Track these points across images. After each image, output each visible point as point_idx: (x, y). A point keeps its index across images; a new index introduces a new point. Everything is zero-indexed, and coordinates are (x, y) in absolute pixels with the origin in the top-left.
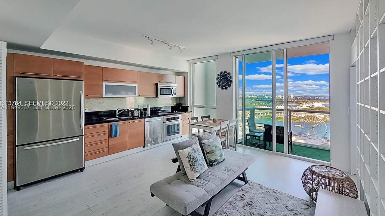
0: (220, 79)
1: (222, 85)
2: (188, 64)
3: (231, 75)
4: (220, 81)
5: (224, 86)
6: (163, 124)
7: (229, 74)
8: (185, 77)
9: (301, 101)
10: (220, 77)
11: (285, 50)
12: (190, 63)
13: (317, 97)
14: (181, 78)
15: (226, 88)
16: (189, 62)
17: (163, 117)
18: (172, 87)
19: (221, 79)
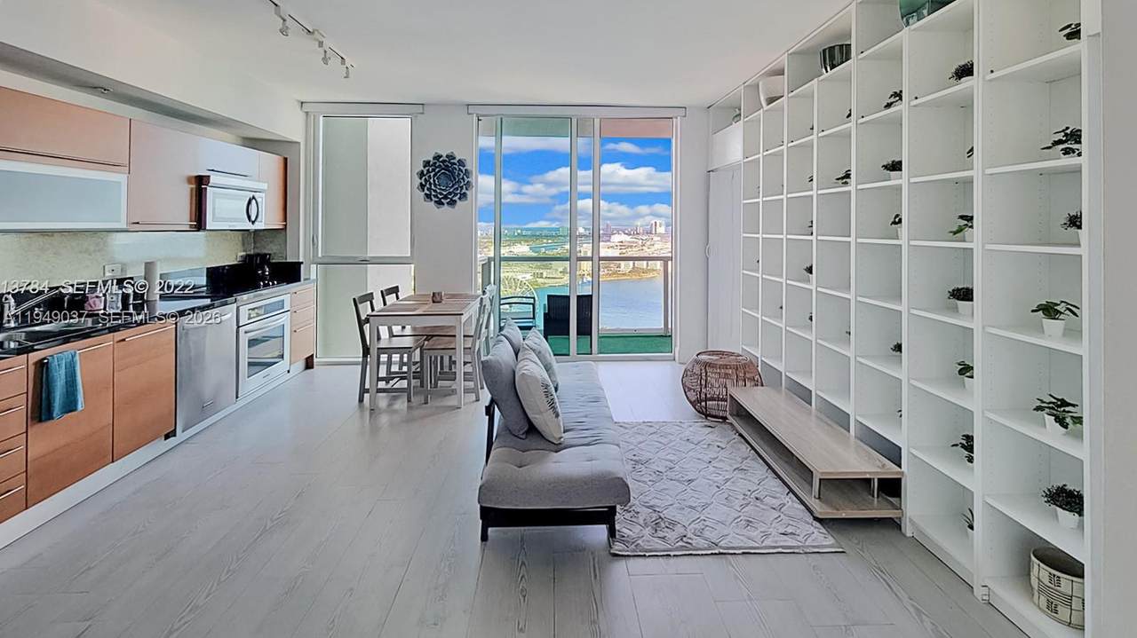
0: (432, 174)
1: (441, 194)
2: (301, 116)
3: (468, 167)
4: (432, 181)
5: (446, 197)
6: (238, 332)
7: (461, 163)
8: (286, 159)
9: (485, 243)
10: (434, 170)
11: (597, 121)
12: (307, 113)
13: (519, 231)
14: (271, 162)
15: (452, 203)
16: (307, 108)
17: (238, 308)
18: (251, 195)
19: (434, 176)
